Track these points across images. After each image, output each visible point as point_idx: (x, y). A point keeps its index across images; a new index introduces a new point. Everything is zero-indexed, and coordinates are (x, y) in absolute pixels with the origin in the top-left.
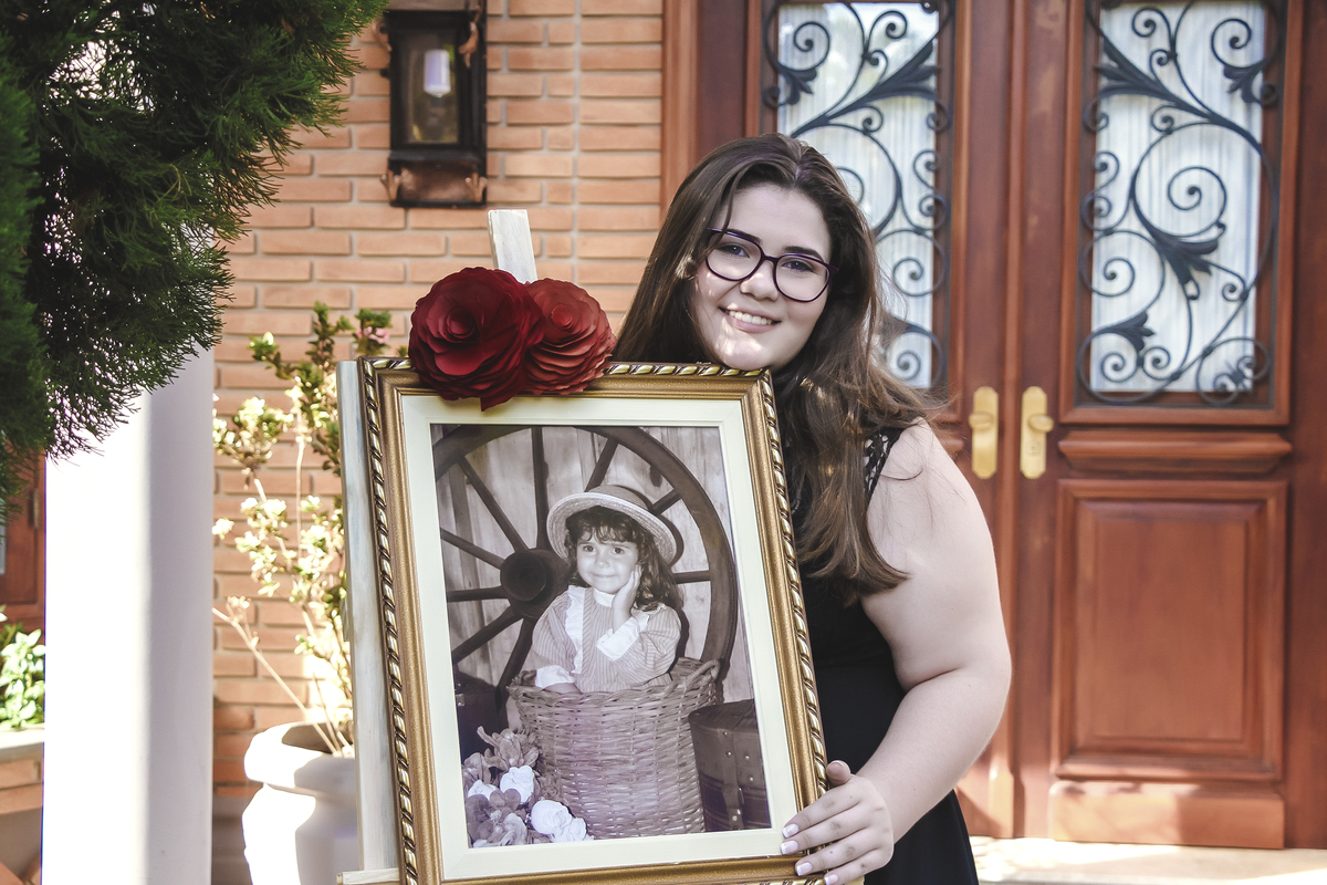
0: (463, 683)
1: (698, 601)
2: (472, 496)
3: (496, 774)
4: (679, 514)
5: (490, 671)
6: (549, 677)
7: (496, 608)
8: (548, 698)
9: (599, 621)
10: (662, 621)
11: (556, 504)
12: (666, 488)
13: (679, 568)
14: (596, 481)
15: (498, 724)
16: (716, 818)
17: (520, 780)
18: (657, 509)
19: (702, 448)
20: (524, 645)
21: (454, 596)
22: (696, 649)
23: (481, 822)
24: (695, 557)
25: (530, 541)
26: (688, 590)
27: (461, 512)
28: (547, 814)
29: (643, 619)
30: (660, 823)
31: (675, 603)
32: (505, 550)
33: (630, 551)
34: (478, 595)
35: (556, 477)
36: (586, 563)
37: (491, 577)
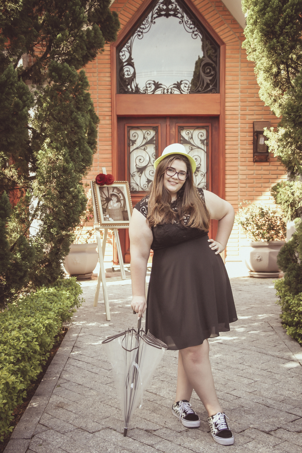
0: (103, 208)
1: (122, 202)
2: (102, 193)
3: (106, 216)
4: (120, 194)
5: (105, 207)
6: (110, 208)
7: (105, 202)
8: (110, 209)
9: (114, 203)
10: (119, 203)
11: (110, 193)
12: (119, 192)
13: (120, 199)
14: (113, 191)
15: (106, 211)
16: (124, 220)
17: (108, 216)
18: (118, 194)
19: (122, 189)
20: (107, 205)
21: (102, 201)
22: (122, 206)
23: (105, 219)
24: (122, 198)
25: (107, 196)
26: (121, 201)
27: (102, 194)
28: (110, 219)
29: (117, 203)
30: (120, 220)
31: (120, 202)
32: (106, 197)
33: (116, 198)
34: (103, 201)
35: (109, 191)
36: (112, 198)
37: (104, 199)
